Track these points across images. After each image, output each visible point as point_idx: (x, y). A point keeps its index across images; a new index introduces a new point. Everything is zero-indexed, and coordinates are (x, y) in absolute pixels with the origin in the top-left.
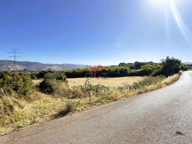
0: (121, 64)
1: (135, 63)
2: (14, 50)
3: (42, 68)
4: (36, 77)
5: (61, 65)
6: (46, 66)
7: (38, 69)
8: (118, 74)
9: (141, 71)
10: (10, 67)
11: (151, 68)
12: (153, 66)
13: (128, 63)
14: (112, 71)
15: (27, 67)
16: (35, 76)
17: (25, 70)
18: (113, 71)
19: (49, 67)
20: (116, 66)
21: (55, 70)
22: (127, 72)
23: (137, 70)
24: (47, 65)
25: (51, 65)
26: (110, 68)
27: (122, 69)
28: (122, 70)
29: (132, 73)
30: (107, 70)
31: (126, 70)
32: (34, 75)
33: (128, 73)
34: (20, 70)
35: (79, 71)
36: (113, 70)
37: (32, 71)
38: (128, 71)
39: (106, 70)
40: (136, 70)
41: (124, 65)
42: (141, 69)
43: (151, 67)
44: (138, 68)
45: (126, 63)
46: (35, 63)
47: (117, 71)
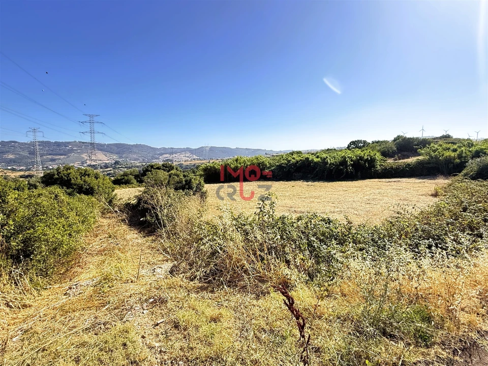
0: (353, 143)
1: (395, 140)
2: (90, 116)
3: (153, 158)
4: (135, 181)
5: (195, 149)
6: (161, 154)
7: (143, 160)
8: (347, 172)
9: (420, 163)
10: (85, 156)
11: (453, 154)
12: (460, 147)
13: (374, 140)
14: (331, 164)
15: (121, 157)
16: (132, 177)
17: (117, 163)
18: (333, 164)
19: (168, 155)
20: (341, 151)
21: (183, 163)
22: (374, 166)
23: (403, 159)
24: (165, 151)
25: (172, 151)
26: (324, 156)
27: (361, 158)
28: (358, 160)
29: (392, 168)
30: (316, 160)
31: (372, 161)
32: (130, 176)
33: (379, 168)
34: (106, 163)
35: (240, 163)
36: (333, 161)
37: (131, 166)
38: (379, 163)
39: (313, 160)
40: (400, 159)
41: (364, 146)
42: (421, 158)
43: (455, 150)
44: (405, 153)
45: (369, 141)
46: (136, 146)
47: (344, 162)
